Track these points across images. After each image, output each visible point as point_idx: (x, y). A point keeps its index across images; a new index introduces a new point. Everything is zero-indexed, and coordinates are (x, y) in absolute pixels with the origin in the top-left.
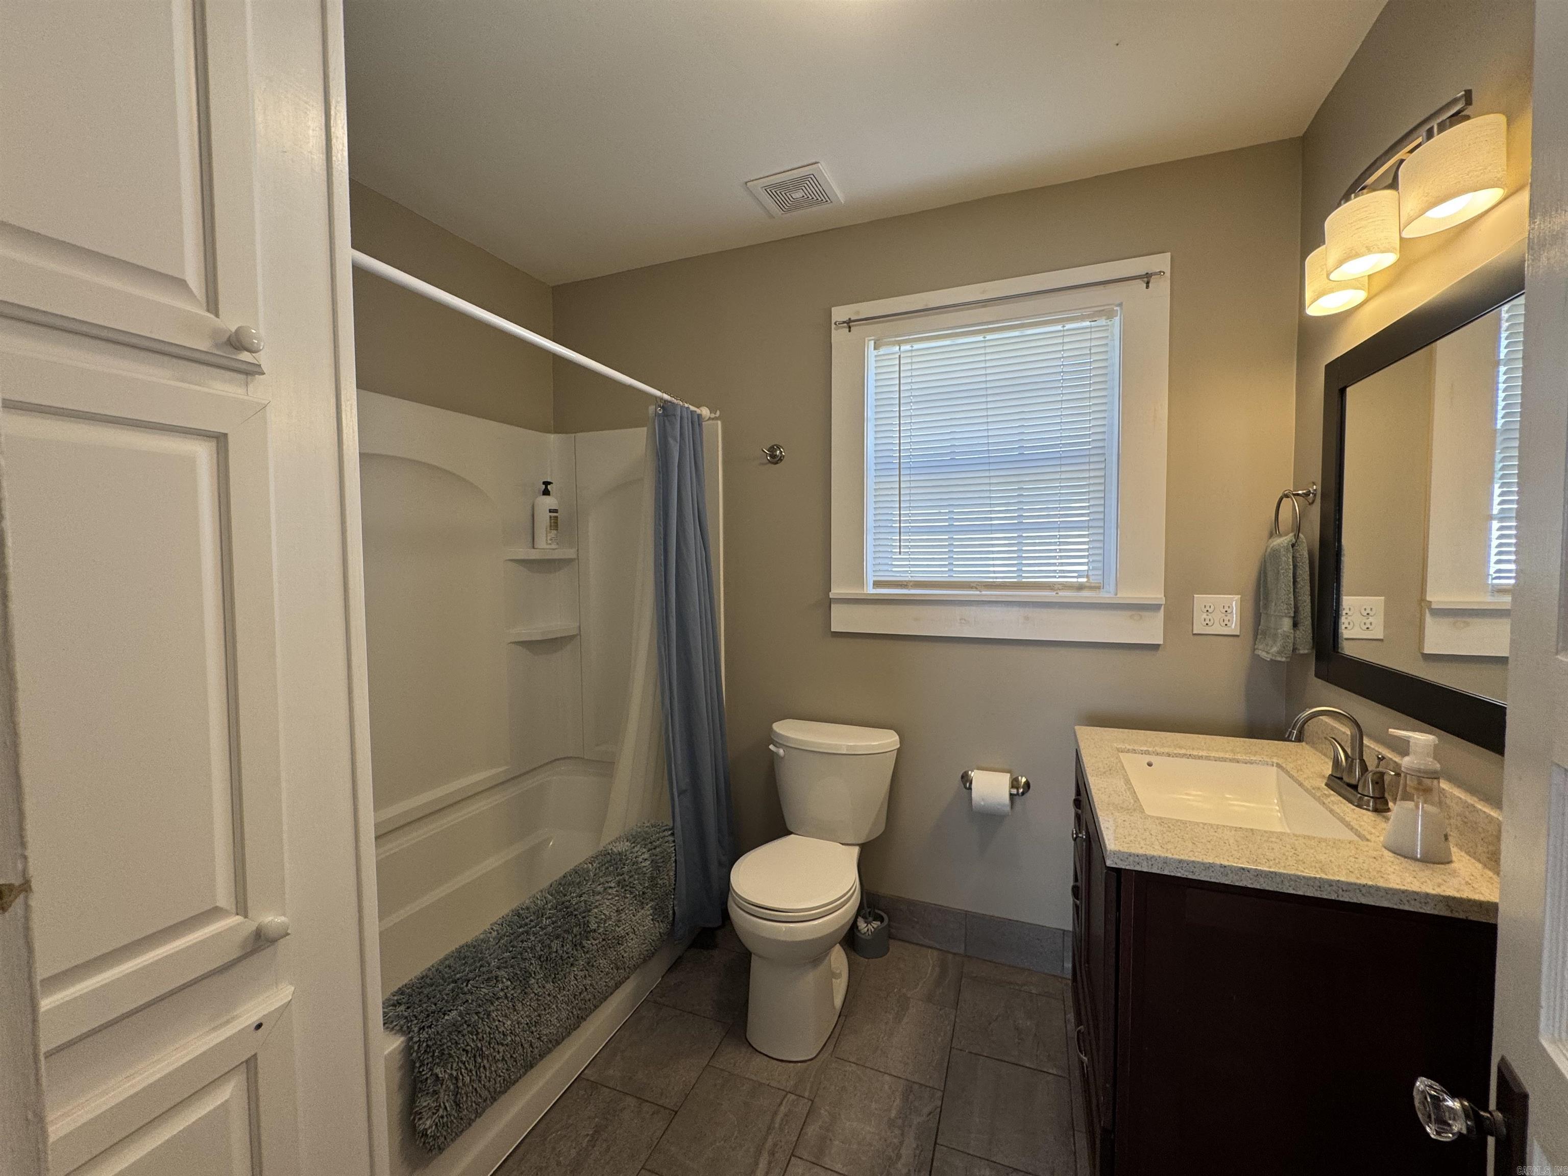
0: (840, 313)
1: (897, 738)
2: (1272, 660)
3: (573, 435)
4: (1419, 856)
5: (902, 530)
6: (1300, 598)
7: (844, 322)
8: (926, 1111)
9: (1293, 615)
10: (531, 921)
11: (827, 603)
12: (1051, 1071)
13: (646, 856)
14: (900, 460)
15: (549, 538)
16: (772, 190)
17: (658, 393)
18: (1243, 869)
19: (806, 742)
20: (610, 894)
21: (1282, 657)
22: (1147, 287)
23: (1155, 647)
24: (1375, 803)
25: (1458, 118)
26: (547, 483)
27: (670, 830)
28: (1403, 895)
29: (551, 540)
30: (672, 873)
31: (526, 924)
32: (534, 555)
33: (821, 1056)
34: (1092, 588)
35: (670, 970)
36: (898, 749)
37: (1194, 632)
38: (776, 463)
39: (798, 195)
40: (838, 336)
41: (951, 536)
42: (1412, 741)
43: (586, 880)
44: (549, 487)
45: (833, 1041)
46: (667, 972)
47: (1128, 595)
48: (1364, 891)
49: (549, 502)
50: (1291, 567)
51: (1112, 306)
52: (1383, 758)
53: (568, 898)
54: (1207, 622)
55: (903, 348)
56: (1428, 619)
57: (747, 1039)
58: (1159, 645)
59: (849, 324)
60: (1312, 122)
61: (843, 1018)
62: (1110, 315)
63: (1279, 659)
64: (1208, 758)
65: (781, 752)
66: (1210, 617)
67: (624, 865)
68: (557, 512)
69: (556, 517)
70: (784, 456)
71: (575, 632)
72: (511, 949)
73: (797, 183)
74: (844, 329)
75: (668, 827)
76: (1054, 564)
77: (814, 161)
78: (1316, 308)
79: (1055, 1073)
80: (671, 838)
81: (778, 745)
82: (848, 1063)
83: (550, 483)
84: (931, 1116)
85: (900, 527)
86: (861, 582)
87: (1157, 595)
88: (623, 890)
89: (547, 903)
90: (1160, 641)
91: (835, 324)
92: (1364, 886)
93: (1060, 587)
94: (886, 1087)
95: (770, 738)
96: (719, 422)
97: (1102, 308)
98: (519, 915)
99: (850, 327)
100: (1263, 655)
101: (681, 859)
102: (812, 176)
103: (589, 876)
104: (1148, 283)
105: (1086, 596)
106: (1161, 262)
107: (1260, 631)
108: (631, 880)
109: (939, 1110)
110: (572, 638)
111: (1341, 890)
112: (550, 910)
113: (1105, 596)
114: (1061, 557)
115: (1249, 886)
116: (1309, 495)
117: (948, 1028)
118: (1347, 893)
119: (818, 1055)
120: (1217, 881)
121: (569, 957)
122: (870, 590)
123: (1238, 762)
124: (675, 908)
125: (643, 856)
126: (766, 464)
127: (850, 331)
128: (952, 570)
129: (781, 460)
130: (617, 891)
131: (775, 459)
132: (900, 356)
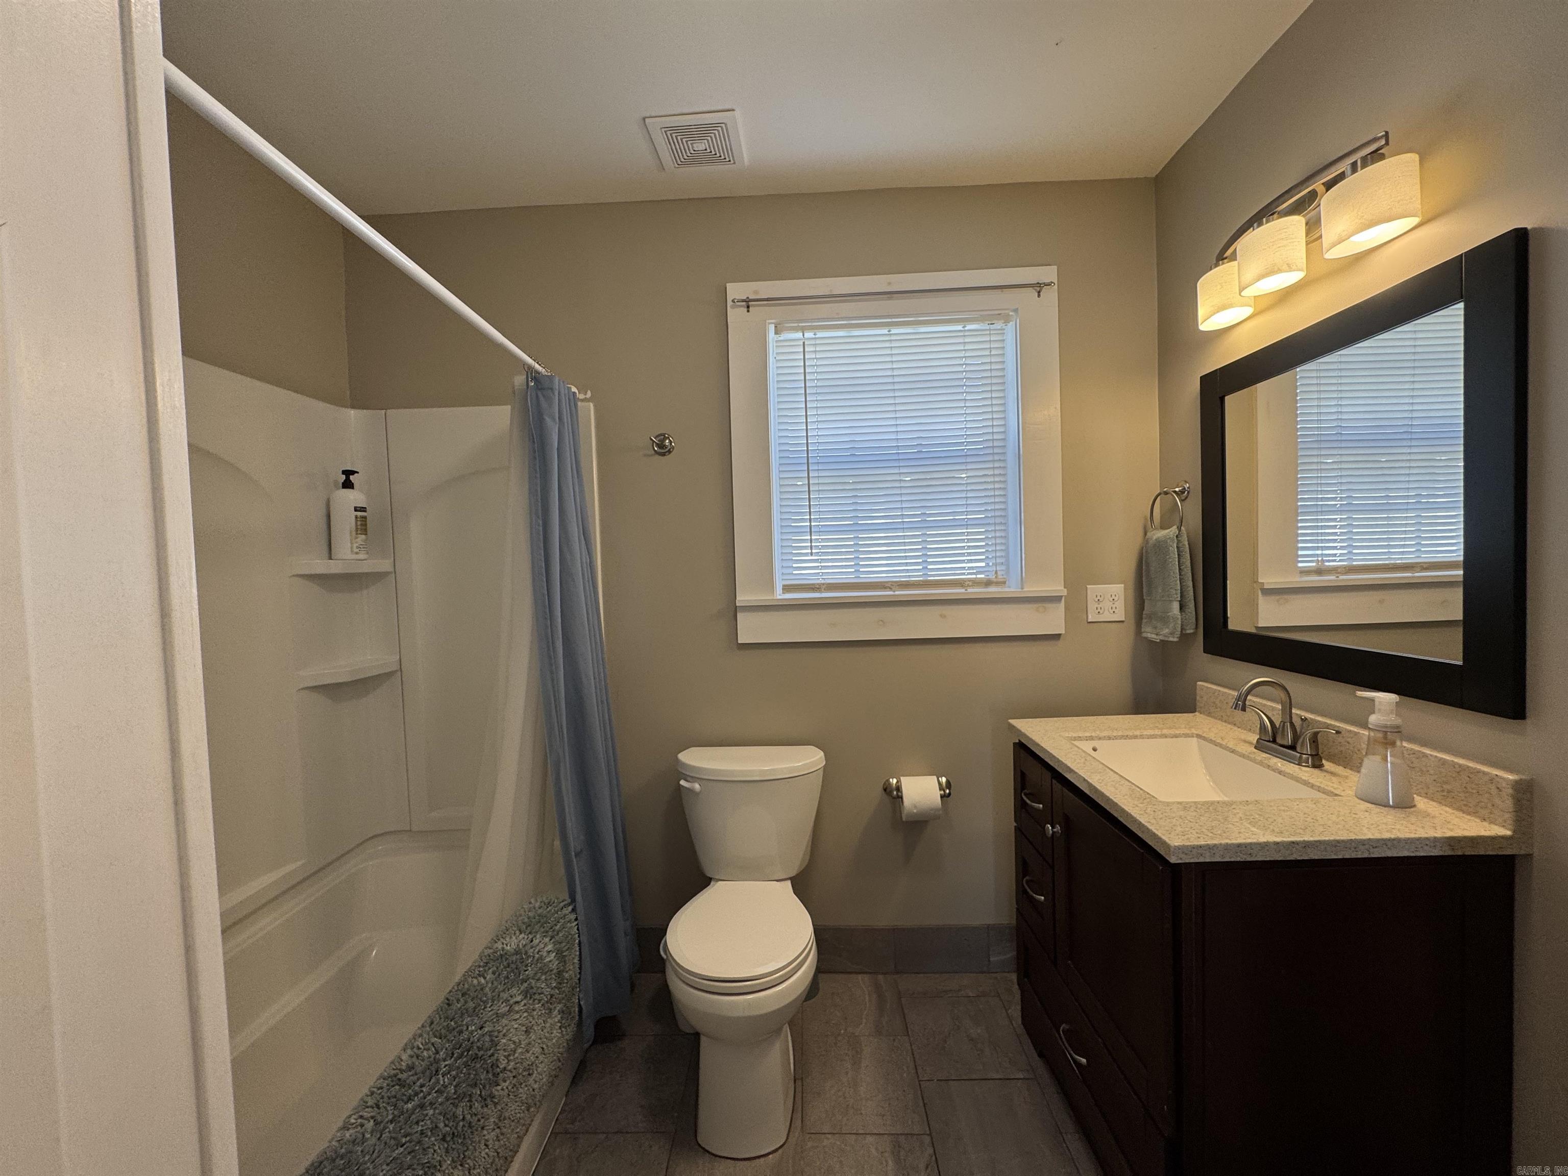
0: (736, 291)
1: (822, 754)
2: (1162, 641)
3: (383, 412)
4: (1391, 803)
5: (813, 530)
6: (1184, 584)
7: (743, 301)
8: (922, 1166)
9: (1179, 599)
10: (422, 1086)
11: (733, 611)
12: (1017, 1077)
13: (550, 947)
14: (808, 454)
15: (355, 545)
16: (673, 132)
17: (529, 361)
18: (1293, 842)
19: (732, 772)
20: (517, 1012)
21: (1174, 637)
22: (1039, 296)
23: (1057, 637)
24: (1313, 760)
25: (1376, 156)
26: (348, 473)
27: (569, 904)
28: (1418, 842)
29: (357, 547)
30: (576, 961)
31: (416, 1094)
32: (334, 567)
33: (791, 1135)
34: (998, 583)
35: (574, 1081)
36: (825, 766)
37: (1089, 621)
38: (663, 454)
39: (700, 146)
40: (735, 315)
41: (856, 535)
42: (1377, 700)
43: (484, 1002)
44: (351, 477)
45: (798, 1115)
46: (570, 1086)
47: (1033, 589)
48: (1389, 844)
49: (354, 497)
50: (1177, 556)
51: (1007, 312)
52: (1306, 719)
53: (465, 1035)
54: (1099, 610)
55: (808, 335)
56: (1261, 599)
57: (699, 1145)
58: (1060, 635)
59: (748, 303)
60: (1169, 163)
61: (799, 1083)
62: (1007, 319)
63: (1171, 639)
64: (1142, 737)
65: (697, 786)
66: (1100, 606)
67: (526, 966)
68: (365, 511)
69: (365, 517)
70: (673, 448)
71: (395, 667)
72: (404, 1140)
73: (704, 131)
74: (742, 308)
75: (566, 902)
76: (963, 562)
77: (730, 107)
78: (1207, 324)
79: (1022, 1077)
80: (573, 916)
81: (689, 779)
82: (823, 1136)
83: (353, 472)
84: (929, 1169)
85: (810, 526)
86: (770, 584)
87: (1057, 587)
88: (531, 1002)
89: (437, 1052)
90: (1062, 631)
91: (733, 301)
92: (1389, 840)
93: (970, 584)
94: (873, 1151)
95: (678, 772)
96: (592, 405)
97: (999, 312)
98: (401, 1083)
99: (748, 307)
100: (1152, 636)
101: (584, 939)
102: (723, 125)
103: (486, 995)
104: (1039, 292)
105: (993, 591)
106: (1049, 274)
107: (1144, 616)
108: (538, 985)
109: (934, 1157)
110: (390, 675)
111: (1371, 847)
112: (445, 1060)
113: (1012, 589)
114: (969, 554)
115: (1299, 859)
116: (1184, 492)
117: (908, 1059)
118: (1376, 850)
119: (787, 1138)
120: (1272, 859)
121: (479, 1120)
122: (780, 595)
123: (1166, 737)
124: (582, 1003)
125: (546, 949)
126: (652, 455)
127: (748, 311)
128: (859, 571)
129: (670, 452)
130: (525, 1005)
131: (662, 448)
132: (804, 343)
